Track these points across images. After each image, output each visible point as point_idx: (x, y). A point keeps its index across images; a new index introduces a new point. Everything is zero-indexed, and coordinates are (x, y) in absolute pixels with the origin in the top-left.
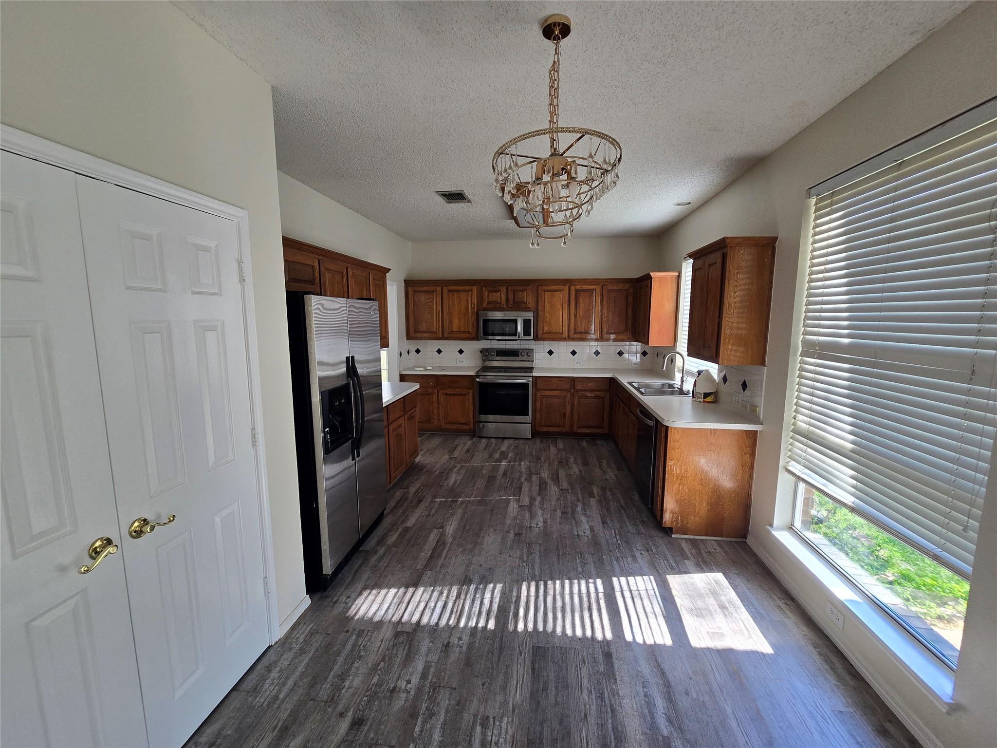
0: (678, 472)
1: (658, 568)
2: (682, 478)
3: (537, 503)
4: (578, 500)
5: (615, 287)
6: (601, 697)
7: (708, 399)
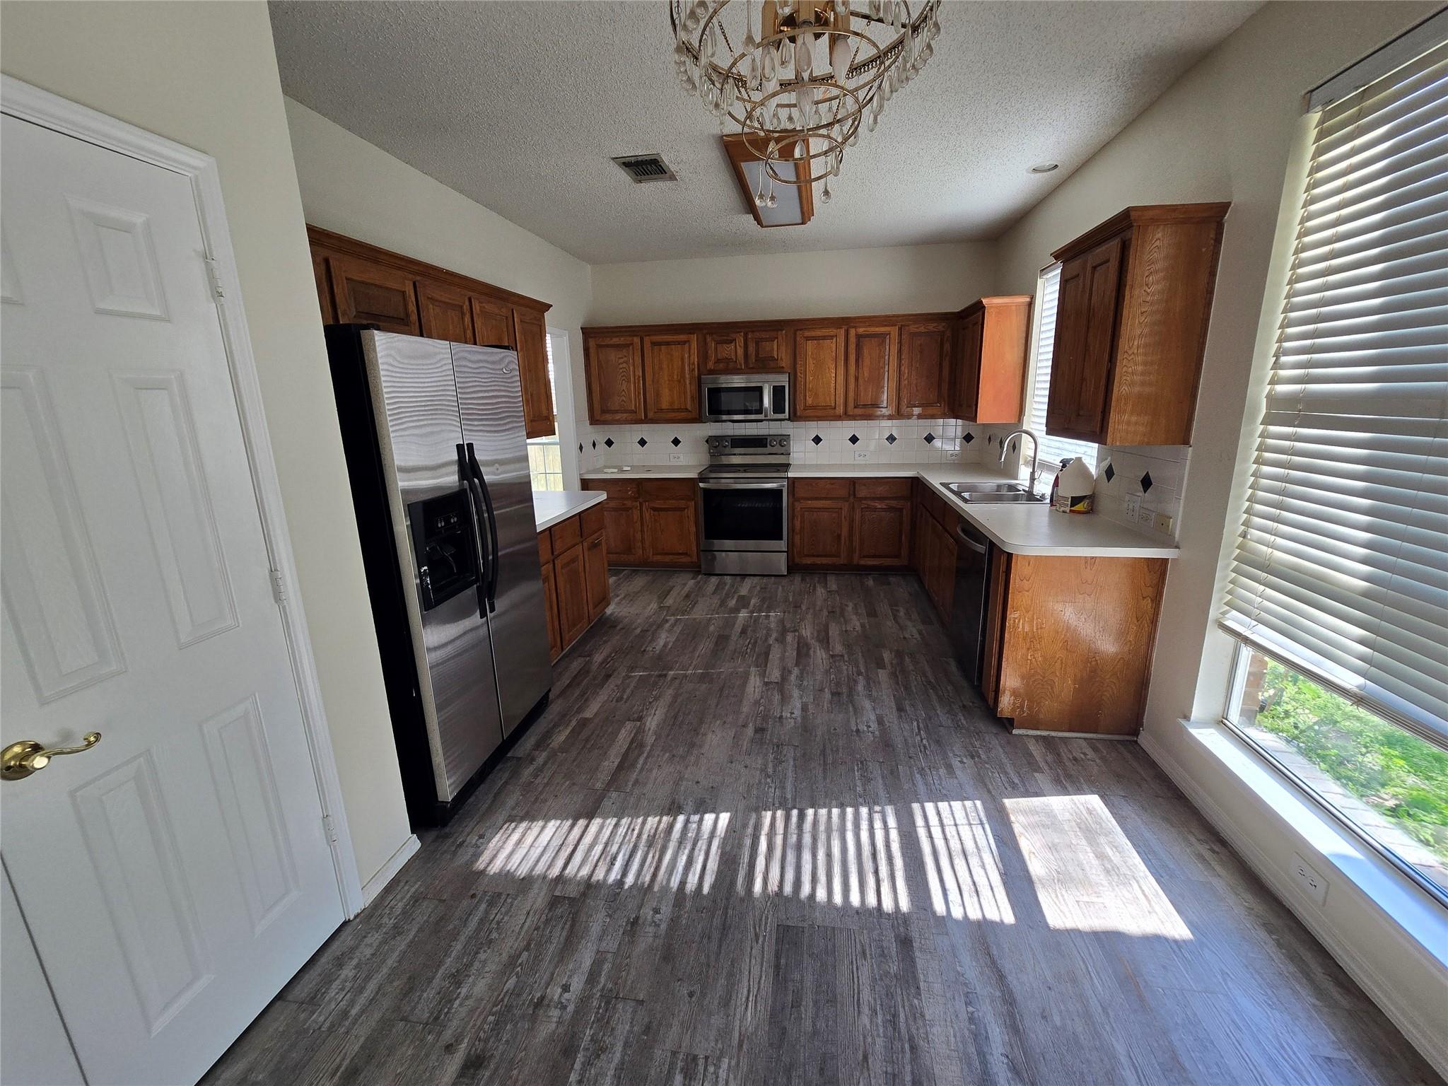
0: (1027, 629)
1: (990, 787)
2: (1032, 639)
3: (793, 678)
4: (859, 673)
5: (922, 329)
6: (893, 1021)
7: (1079, 507)
